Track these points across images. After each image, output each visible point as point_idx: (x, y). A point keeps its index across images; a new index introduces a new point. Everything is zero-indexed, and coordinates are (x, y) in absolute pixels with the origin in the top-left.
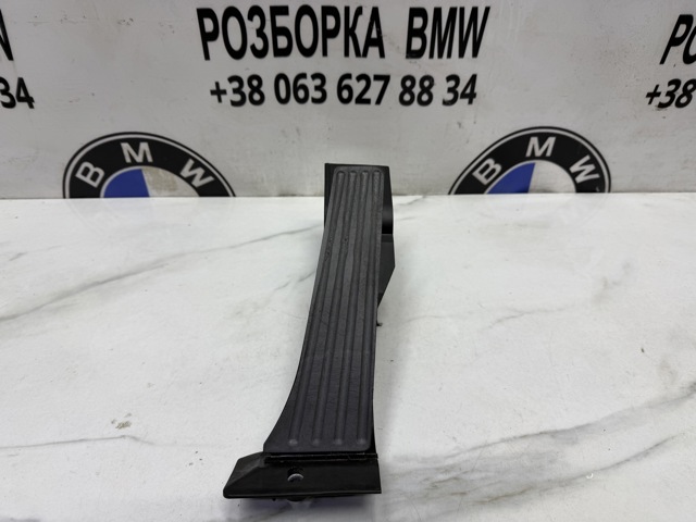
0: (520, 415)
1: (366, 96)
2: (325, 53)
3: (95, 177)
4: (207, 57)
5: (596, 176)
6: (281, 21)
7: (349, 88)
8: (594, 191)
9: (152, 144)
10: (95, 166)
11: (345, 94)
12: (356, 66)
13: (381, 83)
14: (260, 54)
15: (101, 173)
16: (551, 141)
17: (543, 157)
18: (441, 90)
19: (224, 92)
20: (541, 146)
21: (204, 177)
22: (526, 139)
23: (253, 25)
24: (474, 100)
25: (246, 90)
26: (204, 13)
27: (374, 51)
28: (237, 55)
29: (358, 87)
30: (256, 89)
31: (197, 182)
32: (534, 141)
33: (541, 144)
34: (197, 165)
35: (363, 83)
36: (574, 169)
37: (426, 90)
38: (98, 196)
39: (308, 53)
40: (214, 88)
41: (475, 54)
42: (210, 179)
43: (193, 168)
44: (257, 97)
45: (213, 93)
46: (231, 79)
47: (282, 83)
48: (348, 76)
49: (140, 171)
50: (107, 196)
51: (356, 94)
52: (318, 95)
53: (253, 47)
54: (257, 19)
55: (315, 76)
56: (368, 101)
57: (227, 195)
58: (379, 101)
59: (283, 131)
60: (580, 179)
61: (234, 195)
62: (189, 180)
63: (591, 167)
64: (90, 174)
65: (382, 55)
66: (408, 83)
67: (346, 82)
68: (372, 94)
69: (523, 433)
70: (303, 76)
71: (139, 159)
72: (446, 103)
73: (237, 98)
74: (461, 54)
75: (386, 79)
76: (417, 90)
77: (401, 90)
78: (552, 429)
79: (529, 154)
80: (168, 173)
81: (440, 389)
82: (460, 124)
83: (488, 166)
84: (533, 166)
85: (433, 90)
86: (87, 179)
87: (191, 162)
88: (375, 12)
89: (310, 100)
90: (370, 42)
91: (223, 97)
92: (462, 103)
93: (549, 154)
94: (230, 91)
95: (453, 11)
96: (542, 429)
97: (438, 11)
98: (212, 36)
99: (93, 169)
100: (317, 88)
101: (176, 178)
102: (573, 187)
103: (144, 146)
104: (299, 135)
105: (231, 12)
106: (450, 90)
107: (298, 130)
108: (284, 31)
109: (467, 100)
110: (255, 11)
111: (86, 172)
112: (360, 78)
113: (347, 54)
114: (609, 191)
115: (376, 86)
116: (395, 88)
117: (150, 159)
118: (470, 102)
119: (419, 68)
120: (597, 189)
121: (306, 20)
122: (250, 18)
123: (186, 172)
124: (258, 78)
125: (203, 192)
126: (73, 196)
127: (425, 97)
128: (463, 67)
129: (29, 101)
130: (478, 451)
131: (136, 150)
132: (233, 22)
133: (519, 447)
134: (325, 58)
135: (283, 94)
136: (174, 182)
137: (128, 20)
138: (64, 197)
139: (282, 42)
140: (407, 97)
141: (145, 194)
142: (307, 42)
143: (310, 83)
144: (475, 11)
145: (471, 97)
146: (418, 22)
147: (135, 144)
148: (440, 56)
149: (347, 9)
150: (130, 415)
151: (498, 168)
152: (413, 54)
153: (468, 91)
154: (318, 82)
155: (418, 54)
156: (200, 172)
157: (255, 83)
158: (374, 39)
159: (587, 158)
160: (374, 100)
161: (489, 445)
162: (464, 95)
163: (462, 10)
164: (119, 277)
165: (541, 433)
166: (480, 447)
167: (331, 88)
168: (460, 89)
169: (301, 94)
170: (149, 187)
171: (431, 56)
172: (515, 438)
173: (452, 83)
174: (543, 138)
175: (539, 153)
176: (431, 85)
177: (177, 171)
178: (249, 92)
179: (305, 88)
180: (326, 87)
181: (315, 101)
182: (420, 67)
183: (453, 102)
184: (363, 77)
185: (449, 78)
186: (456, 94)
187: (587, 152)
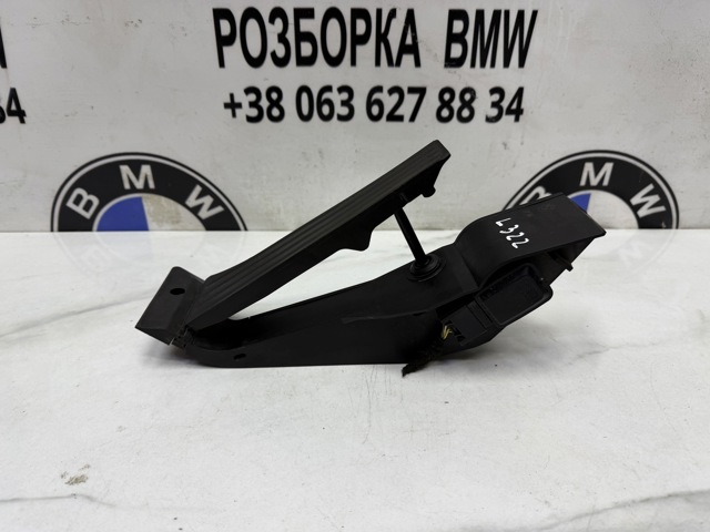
0: (634, 471)
1: (398, 113)
2: (353, 62)
3: (88, 206)
4: (222, 64)
5: (662, 209)
6: (306, 25)
7: (380, 103)
8: (660, 227)
9: (154, 166)
10: (89, 193)
11: (375, 110)
12: (388, 76)
13: (415, 97)
14: (281, 62)
15: (96, 201)
16: (608, 167)
17: (600, 187)
18: (483, 105)
19: (239, 106)
20: (596, 173)
21: (212, 206)
22: (579, 165)
23: (274, 30)
24: (521, 117)
25: (264, 103)
26: (221, 14)
27: (408, 59)
28: (255, 62)
29: (390, 102)
30: (275, 104)
31: (204, 213)
32: (589, 167)
33: (597, 171)
34: (205, 192)
35: (396, 97)
36: (636, 200)
37: (467, 104)
38: (89, 229)
39: (334, 62)
40: (228, 100)
41: (522, 63)
42: (219, 209)
43: (201, 196)
44: (275, 112)
45: (226, 106)
46: (248, 91)
47: (305, 97)
48: (379, 89)
49: (140, 199)
50: (101, 229)
51: (387, 110)
52: (344, 111)
53: (274, 54)
54: (279, 22)
55: (341, 89)
56: (400, 118)
57: (238, 229)
58: (413, 119)
59: (304, 153)
60: (643, 212)
61: (246, 229)
62: (195, 210)
63: (655, 199)
64: (83, 203)
65: (418, 63)
66: (447, 97)
67: (376, 96)
68: (406, 110)
69: (645, 495)
70: (328, 89)
71: (139, 185)
72: (489, 120)
73: (254, 112)
74: (507, 64)
75: (421, 92)
76: (456, 104)
77: (438, 104)
78: (684, 490)
79: (583, 183)
80: (172, 202)
81: (517, 437)
82: (505, 145)
83: (537, 195)
84: (588, 196)
85: (474, 105)
86: (79, 209)
87: (198, 189)
88: (410, 14)
89: (335, 117)
90: (404, 49)
91: (238, 111)
92: (508, 119)
93: (606, 183)
94: (245, 105)
95: (497, 14)
96: (670, 490)
97: (480, 14)
98: (229, 40)
99: (86, 197)
100: (344, 103)
101: (180, 208)
102: (634, 222)
103: (146, 170)
104: (322, 157)
105: (251, 13)
106: (495, 105)
107: (320, 152)
108: (309, 37)
109: (512, 117)
110: (278, 13)
111: (78, 200)
112: (391, 91)
113: (378, 63)
114: (677, 227)
115: (411, 100)
116: (432, 102)
117: (152, 185)
118: (517, 119)
119: (460, 78)
120: (663, 225)
121: (334, 24)
122: (272, 21)
123: (192, 201)
124: (277, 90)
125: (211, 224)
126: (62, 229)
127: (466, 113)
128: (509, 78)
129: (21, 114)
130: (584, 523)
131: (137, 173)
132: (252, 25)
133: (644, 515)
134: (353, 68)
135: (305, 111)
136: (178, 213)
137: (136, 21)
138: (52, 230)
139: (306, 49)
140: (445, 113)
141: (144, 227)
142: (334, 50)
143: (336, 97)
144: (521, 14)
145: (517, 113)
146: (458, 26)
147: (135, 167)
148: (483, 65)
149: (379, 12)
150: (88, 466)
152: (452, 63)
153: (514, 106)
154: (345, 96)
155: (458, 62)
156: (208, 200)
157: (274, 96)
158: (409, 46)
159: (650, 187)
160: (407, 117)
161: (599, 512)
162: (509, 111)
163: (507, 13)
164: (101, 307)
165: (670, 496)
166: (587, 515)
167: (359, 103)
168: (505, 104)
169: (326, 110)
170: (149, 219)
171: (473, 65)
172: (634, 502)
173: (496, 97)
174: (599, 164)
175: (594, 182)
176: (473, 98)
177: (181, 199)
178: (267, 106)
179: (330, 103)
180: (354, 102)
181: (341, 118)
182: (460, 76)
183: (497, 118)
184: (395, 90)
185: (493, 91)
186: (501, 109)
187: (650, 180)
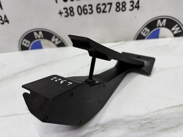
0: (170, 100)
1: (105, 10)
4: (57, 2)
5: (180, 31)
7: (100, 8)
8: (180, 36)
9: (43, 32)
10: (27, 40)
11: (99, 10)
15: (29, 42)
16: (165, 21)
17: (163, 26)
18: (128, 6)
19: (62, 13)
20: (161, 22)
21: (58, 41)
25: (69, 12)
29: (102, 7)
30: (72, 11)
31: (57, 43)
32: (159, 21)
34: (56, 37)
35: (104, 6)
36: (173, 29)
37: (124, 6)
42: (60, 42)
44: (72, 14)
45: (59, 13)
46: (64, 9)
47: (79, 9)
48: (99, 4)
49: (40, 41)
50: (31, 49)
51: (102, 9)
52: (90, 11)
55: (89, 5)
56: (106, 12)
58: (109, 11)
60: (175, 32)
61: (67, 46)
62: (54, 42)
63: (178, 28)
64: (26, 43)
66: (118, 5)
67: (99, 6)
68: (107, 9)
69: (173, 105)
70: (85, 6)
71: (39, 37)
72: (130, 10)
73: (66, 14)
75: (111, 4)
76: (121, 6)
77: (116, 7)
79: (158, 25)
82: (135, 17)
83: (145, 30)
85: (126, 6)
86: (25, 45)
87: (54, 37)
89: (88, 13)
91: (62, 15)
92: (135, 10)
93: (164, 25)
94: (64, 13)
96: (180, 104)
100: (90, 9)
101: (50, 42)
102: (173, 35)
103: (40, 33)
104: (86, 25)
111: (25, 42)
115: (108, 7)
116: (114, 6)
117: (42, 37)
118: (138, 9)
123: (53, 40)
124: (72, 8)
126: (22, 50)
127: (124, 9)
129: (8, 21)
130: (156, 113)
131: (38, 34)
133: (172, 110)
135: (80, 12)
138: (19, 51)
140: (118, 9)
143: (88, 8)
145: (138, 7)
147: (38, 32)
151: (148, 30)
153: (137, 6)
154: (90, 7)
156: (57, 39)
157: (71, 9)
159: (177, 25)
161: (160, 110)
162: (136, 7)
165: (180, 105)
166: (157, 111)
167: (94, 9)
168: (134, 5)
169: (85, 12)
170: (43, 46)
172: (170, 107)
173: (132, 4)
174: (162, 20)
175: (161, 25)
176: (125, 4)
179: (86, 10)
181: (90, 13)
183: (132, 10)
184: (104, 4)
185: (131, 2)
186: (133, 7)
187: (176, 23)
